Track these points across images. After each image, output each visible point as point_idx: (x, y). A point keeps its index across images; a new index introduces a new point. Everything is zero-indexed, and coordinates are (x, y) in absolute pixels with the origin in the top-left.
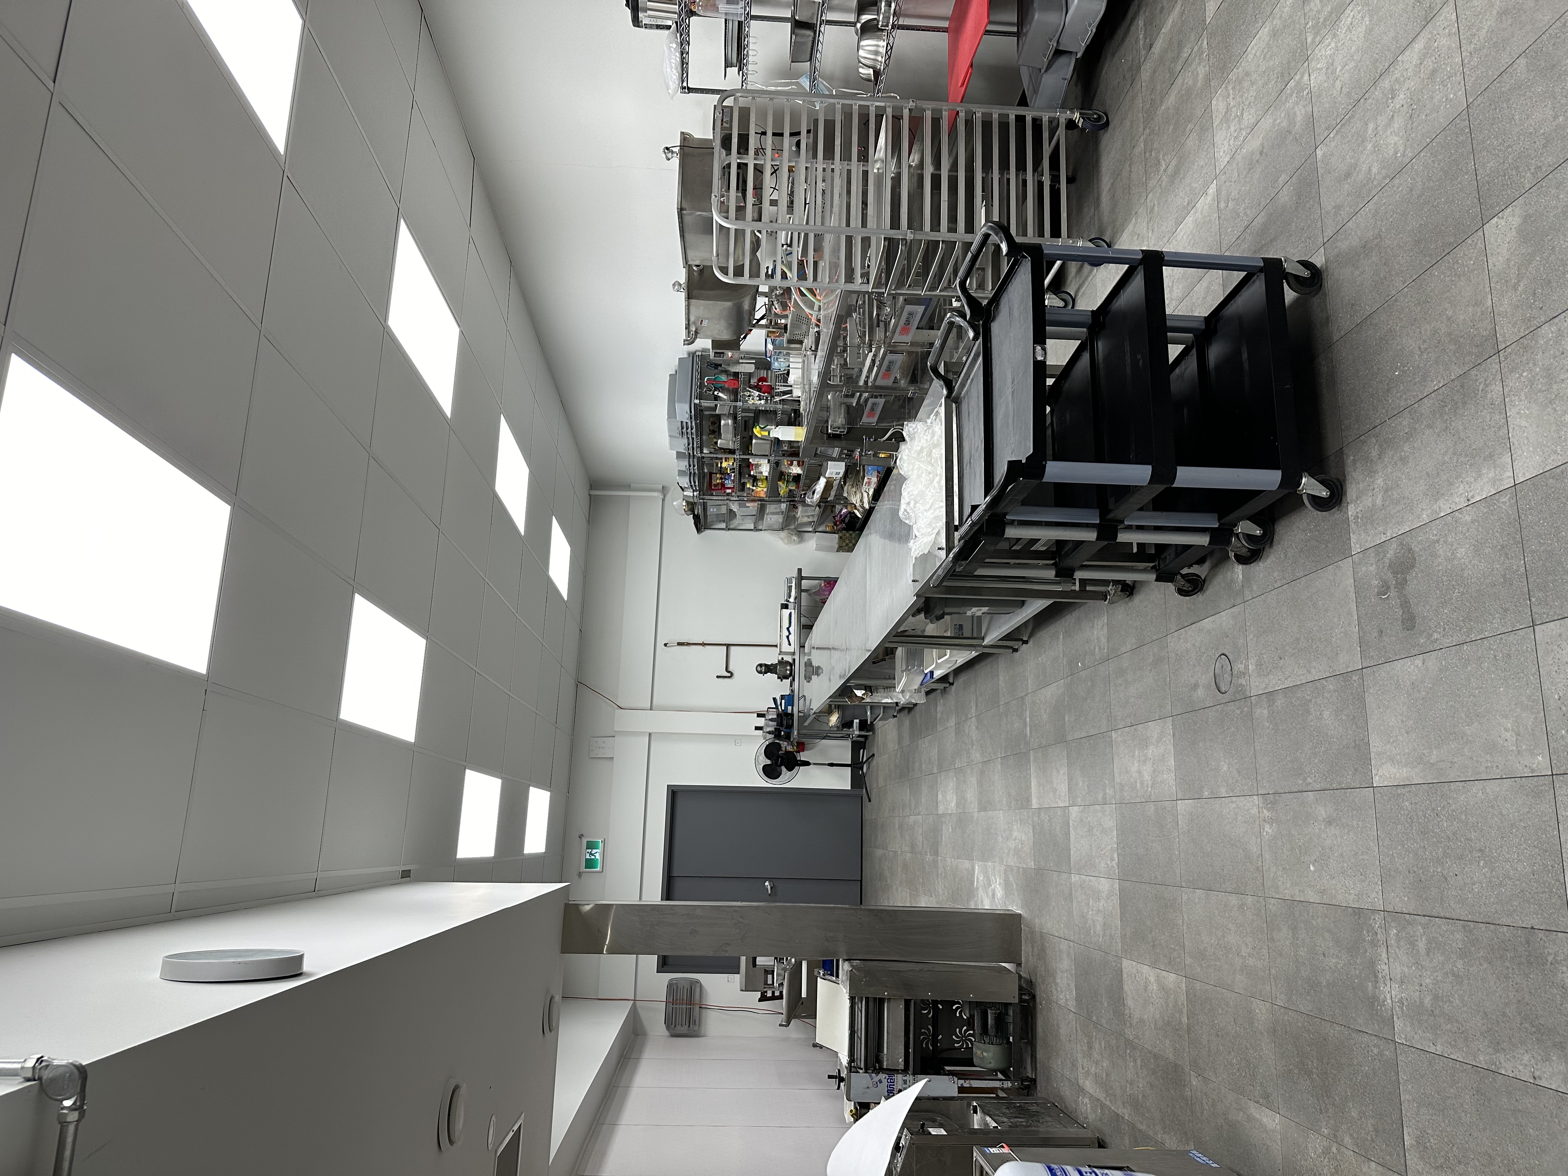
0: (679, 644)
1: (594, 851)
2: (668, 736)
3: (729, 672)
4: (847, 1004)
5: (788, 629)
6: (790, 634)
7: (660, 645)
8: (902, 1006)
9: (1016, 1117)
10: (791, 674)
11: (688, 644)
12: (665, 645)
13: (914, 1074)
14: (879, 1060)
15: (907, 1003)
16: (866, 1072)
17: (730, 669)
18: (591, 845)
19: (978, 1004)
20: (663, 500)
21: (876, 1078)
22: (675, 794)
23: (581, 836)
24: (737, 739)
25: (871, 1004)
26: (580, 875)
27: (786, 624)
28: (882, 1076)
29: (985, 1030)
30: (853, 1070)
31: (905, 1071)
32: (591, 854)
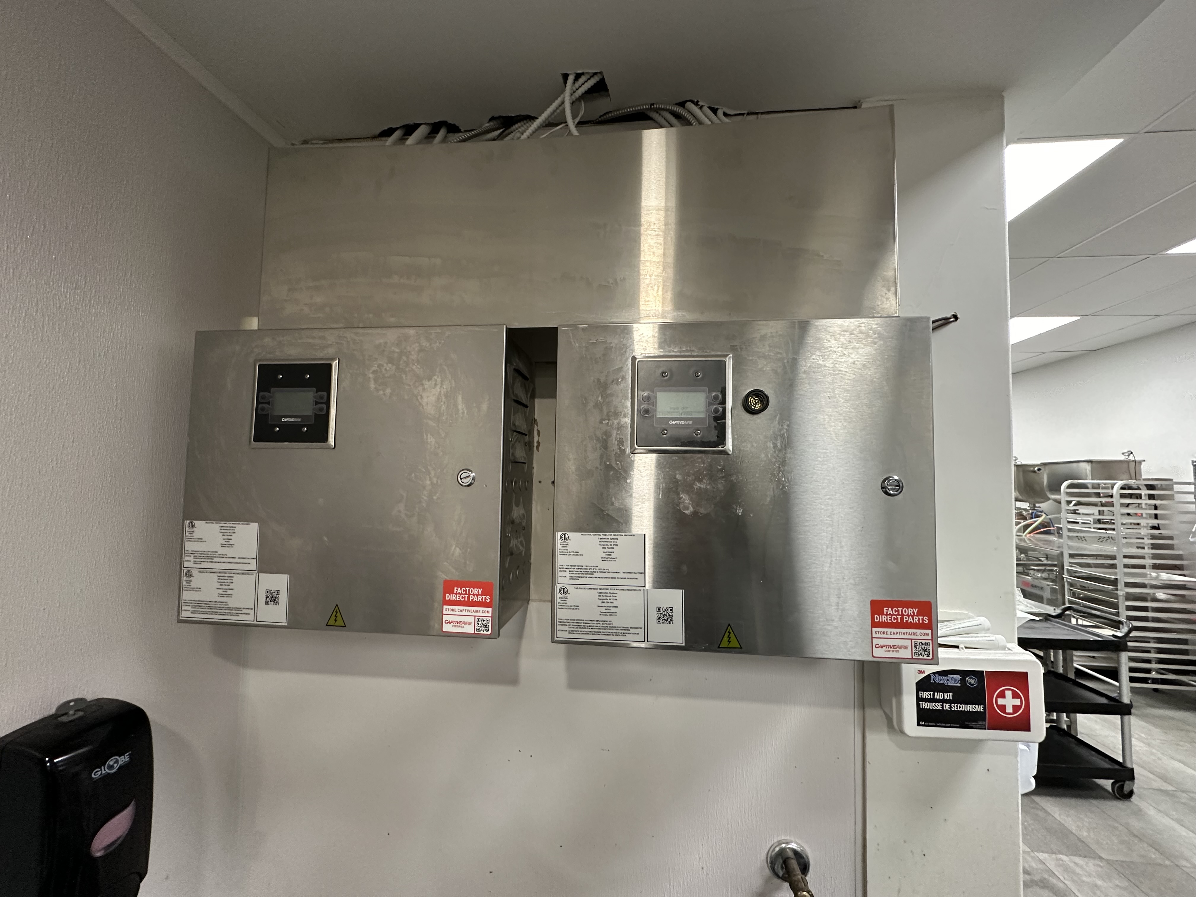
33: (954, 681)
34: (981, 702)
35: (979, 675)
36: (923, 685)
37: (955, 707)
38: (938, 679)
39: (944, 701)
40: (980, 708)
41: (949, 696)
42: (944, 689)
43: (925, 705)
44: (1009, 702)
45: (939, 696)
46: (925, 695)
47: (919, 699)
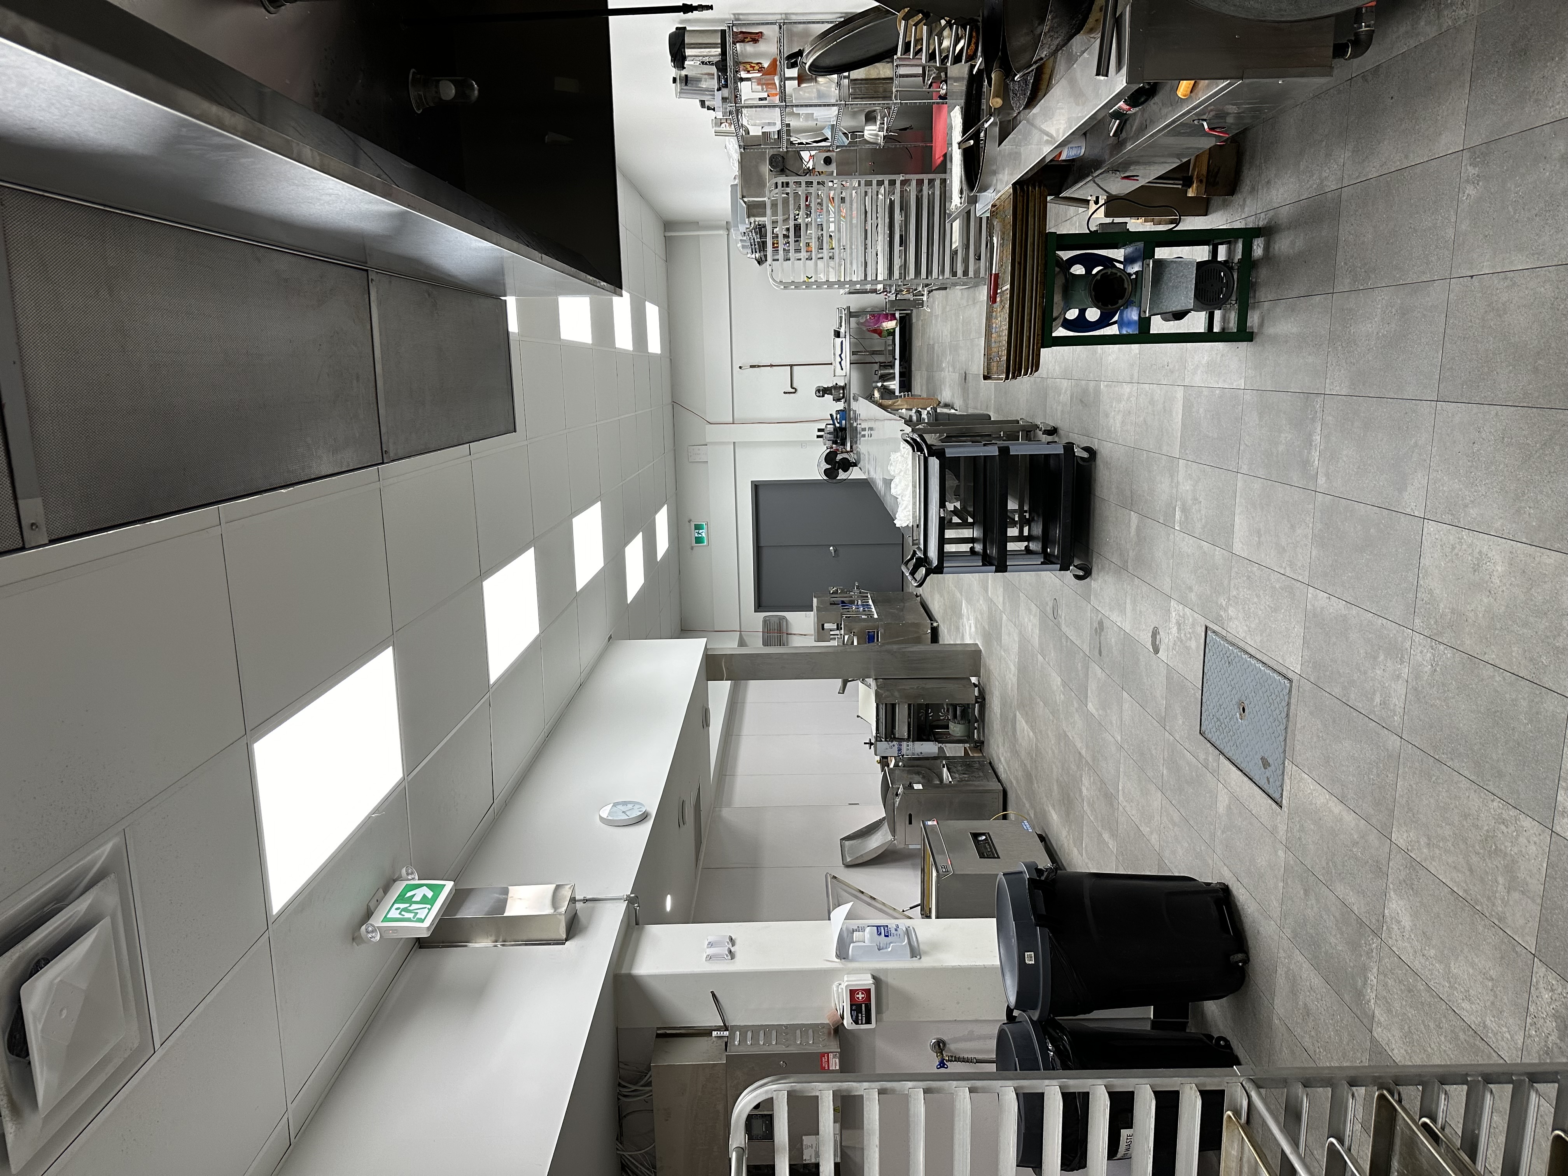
0: (751, 367)
1: (701, 531)
2: (747, 444)
3: (794, 388)
4: (875, 705)
5: (840, 355)
6: (842, 360)
7: (736, 368)
8: (906, 706)
9: (964, 774)
10: (843, 397)
11: (759, 366)
12: (740, 367)
13: (913, 741)
14: (893, 733)
15: (909, 705)
16: (886, 741)
17: (794, 386)
18: (698, 527)
19: (951, 704)
20: (728, 235)
21: (891, 744)
22: (757, 487)
23: (690, 521)
24: (803, 444)
25: (888, 706)
26: (692, 548)
27: (838, 352)
28: (895, 743)
29: (955, 716)
30: (878, 739)
31: (908, 740)
32: (698, 533)
33: (855, 1013)
34: (861, 1005)
35: (851, 1005)
36: (856, 1022)
37: (864, 1013)
38: (854, 1017)
39: (862, 1017)
40: (863, 1005)
41: (860, 1015)
42: (857, 1016)
43: (864, 1022)
44: (860, 996)
45: (860, 1018)
46: (860, 1022)
47: (862, 1024)
